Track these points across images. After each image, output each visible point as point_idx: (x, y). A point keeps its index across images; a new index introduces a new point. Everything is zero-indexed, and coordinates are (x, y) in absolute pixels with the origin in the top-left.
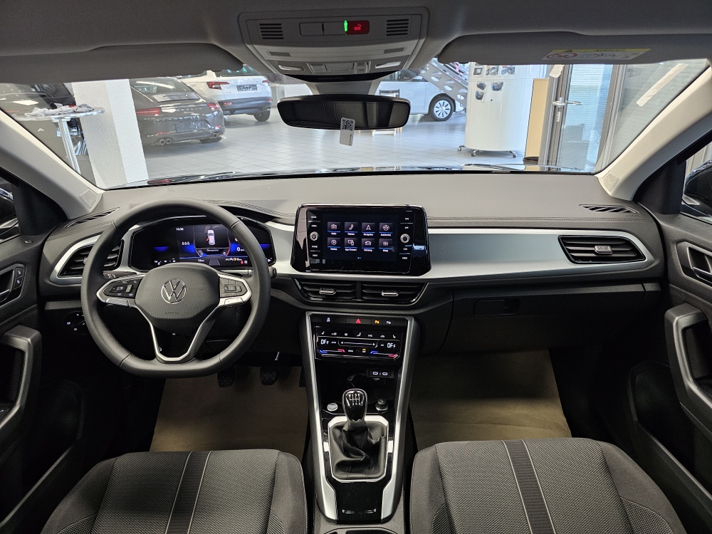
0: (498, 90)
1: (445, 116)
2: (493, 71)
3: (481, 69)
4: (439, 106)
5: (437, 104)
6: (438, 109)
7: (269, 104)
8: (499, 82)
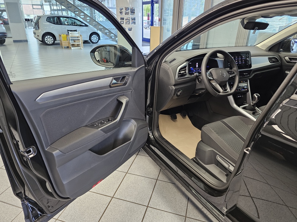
0: (130, 30)
1: (96, 41)
2: (128, 23)
3: (123, 22)
4: (93, 37)
5: (92, 37)
6: (93, 39)
7: (6, 36)
8: (130, 27)
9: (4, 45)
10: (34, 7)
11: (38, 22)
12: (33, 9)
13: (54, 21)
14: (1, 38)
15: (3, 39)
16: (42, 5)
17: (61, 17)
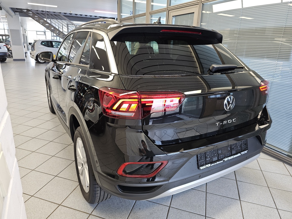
9: (5, 63)
10: (38, 33)
11: (34, 45)
12: (37, 34)
13: (48, 45)
14: (3, 57)
15: (4, 57)
16: (45, 32)
17: (53, 41)
